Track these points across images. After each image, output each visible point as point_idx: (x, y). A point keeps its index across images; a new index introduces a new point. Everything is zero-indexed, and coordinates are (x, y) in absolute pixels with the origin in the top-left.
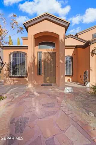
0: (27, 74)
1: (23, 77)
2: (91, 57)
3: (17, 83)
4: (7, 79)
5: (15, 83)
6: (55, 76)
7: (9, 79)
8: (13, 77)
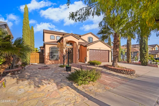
0: (59, 58)
1: (58, 60)
2: (87, 51)
3: (54, 63)
4: (48, 61)
5: (53, 63)
6: (73, 59)
7: (49, 61)
8: (52, 60)
